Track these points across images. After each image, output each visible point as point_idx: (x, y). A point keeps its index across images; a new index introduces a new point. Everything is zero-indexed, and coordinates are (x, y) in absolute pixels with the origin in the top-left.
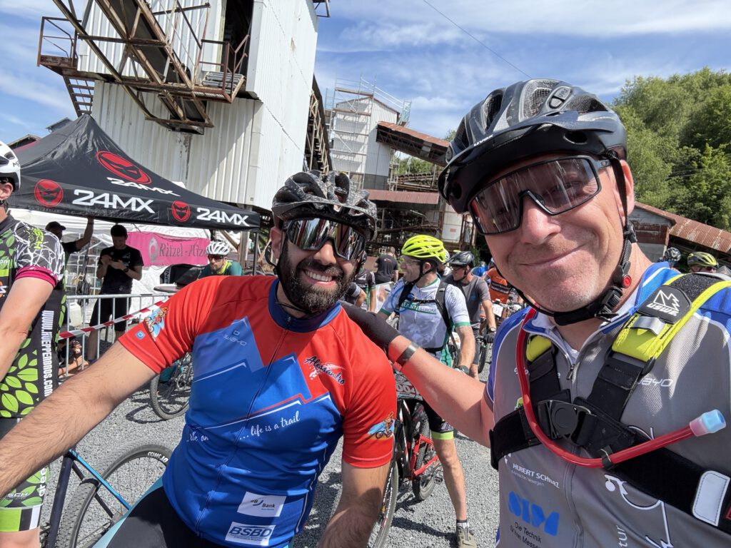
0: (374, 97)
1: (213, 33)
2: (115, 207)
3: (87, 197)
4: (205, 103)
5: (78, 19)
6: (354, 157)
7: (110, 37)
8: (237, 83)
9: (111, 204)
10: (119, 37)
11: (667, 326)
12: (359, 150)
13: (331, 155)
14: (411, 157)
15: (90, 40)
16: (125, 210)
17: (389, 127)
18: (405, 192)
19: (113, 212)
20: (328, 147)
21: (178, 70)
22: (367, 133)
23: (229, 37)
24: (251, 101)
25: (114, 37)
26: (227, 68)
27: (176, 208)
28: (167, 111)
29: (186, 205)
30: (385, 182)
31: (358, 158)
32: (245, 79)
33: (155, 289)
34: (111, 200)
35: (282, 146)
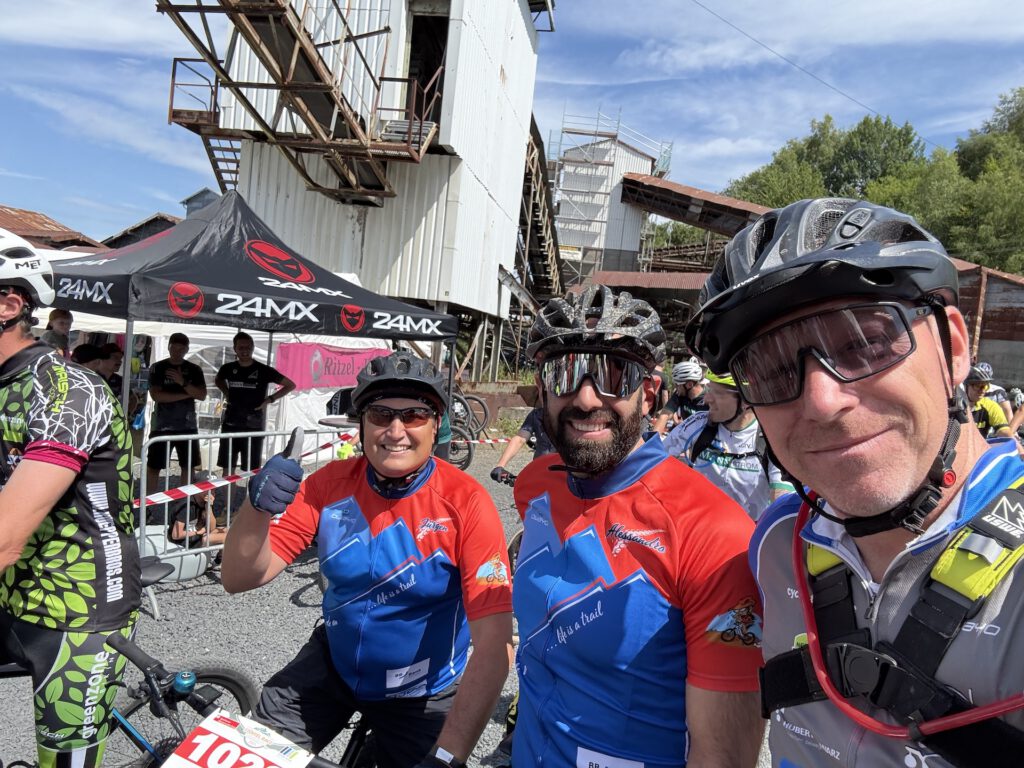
0: (619, 138)
1: (394, 67)
2: (268, 315)
3: (234, 303)
4: (384, 164)
5: (219, 58)
6: (590, 225)
7: (260, 82)
8: (427, 135)
9: (263, 311)
10: (272, 82)
11: (1005, 552)
12: (596, 216)
13: (557, 224)
14: (673, 222)
15: (235, 87)
16: (281, 319)
17: (640, 180)
18: (664, 274)
19: (266, 322)
20: (552, 213)
21: (348, 120)
22: (608, 191)
23: (416, 70)
24: (446, 158)
25: (266, 82)
26: (414, 115)
27: (347, 312)
28: (335, 177)
29: (360, 309)
30: (634, 259)
31: (595, 227)
32: (438, 127)
33: (320, 422)
34: (264, 306)
35: (488, 217)
